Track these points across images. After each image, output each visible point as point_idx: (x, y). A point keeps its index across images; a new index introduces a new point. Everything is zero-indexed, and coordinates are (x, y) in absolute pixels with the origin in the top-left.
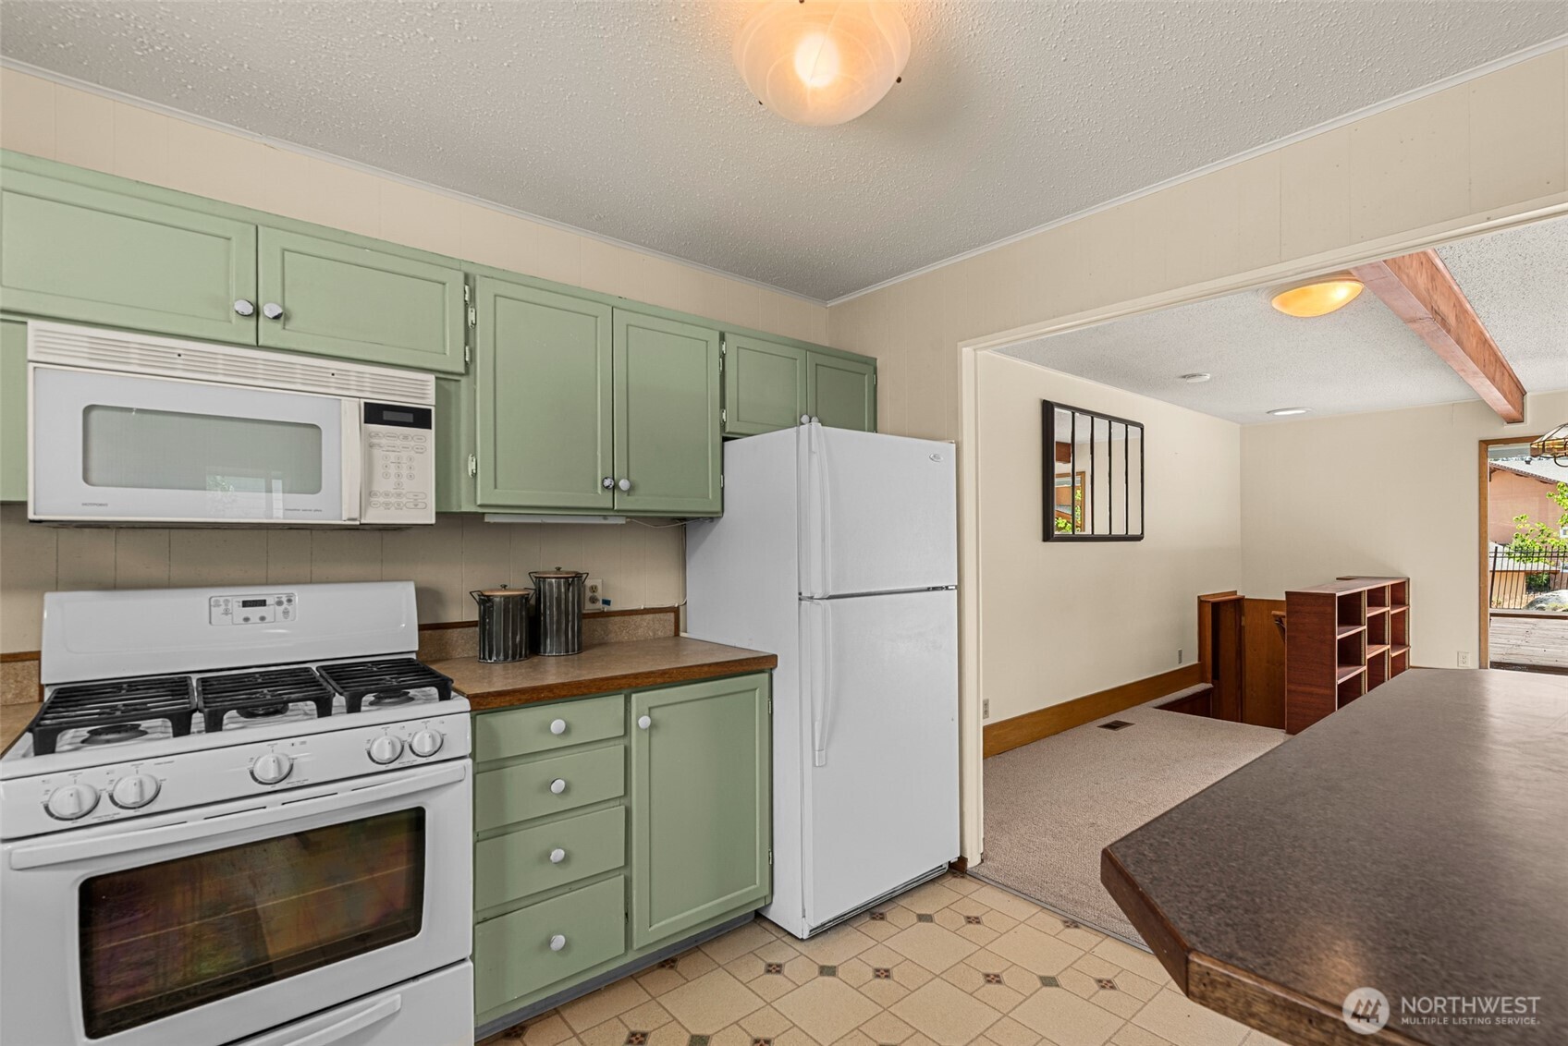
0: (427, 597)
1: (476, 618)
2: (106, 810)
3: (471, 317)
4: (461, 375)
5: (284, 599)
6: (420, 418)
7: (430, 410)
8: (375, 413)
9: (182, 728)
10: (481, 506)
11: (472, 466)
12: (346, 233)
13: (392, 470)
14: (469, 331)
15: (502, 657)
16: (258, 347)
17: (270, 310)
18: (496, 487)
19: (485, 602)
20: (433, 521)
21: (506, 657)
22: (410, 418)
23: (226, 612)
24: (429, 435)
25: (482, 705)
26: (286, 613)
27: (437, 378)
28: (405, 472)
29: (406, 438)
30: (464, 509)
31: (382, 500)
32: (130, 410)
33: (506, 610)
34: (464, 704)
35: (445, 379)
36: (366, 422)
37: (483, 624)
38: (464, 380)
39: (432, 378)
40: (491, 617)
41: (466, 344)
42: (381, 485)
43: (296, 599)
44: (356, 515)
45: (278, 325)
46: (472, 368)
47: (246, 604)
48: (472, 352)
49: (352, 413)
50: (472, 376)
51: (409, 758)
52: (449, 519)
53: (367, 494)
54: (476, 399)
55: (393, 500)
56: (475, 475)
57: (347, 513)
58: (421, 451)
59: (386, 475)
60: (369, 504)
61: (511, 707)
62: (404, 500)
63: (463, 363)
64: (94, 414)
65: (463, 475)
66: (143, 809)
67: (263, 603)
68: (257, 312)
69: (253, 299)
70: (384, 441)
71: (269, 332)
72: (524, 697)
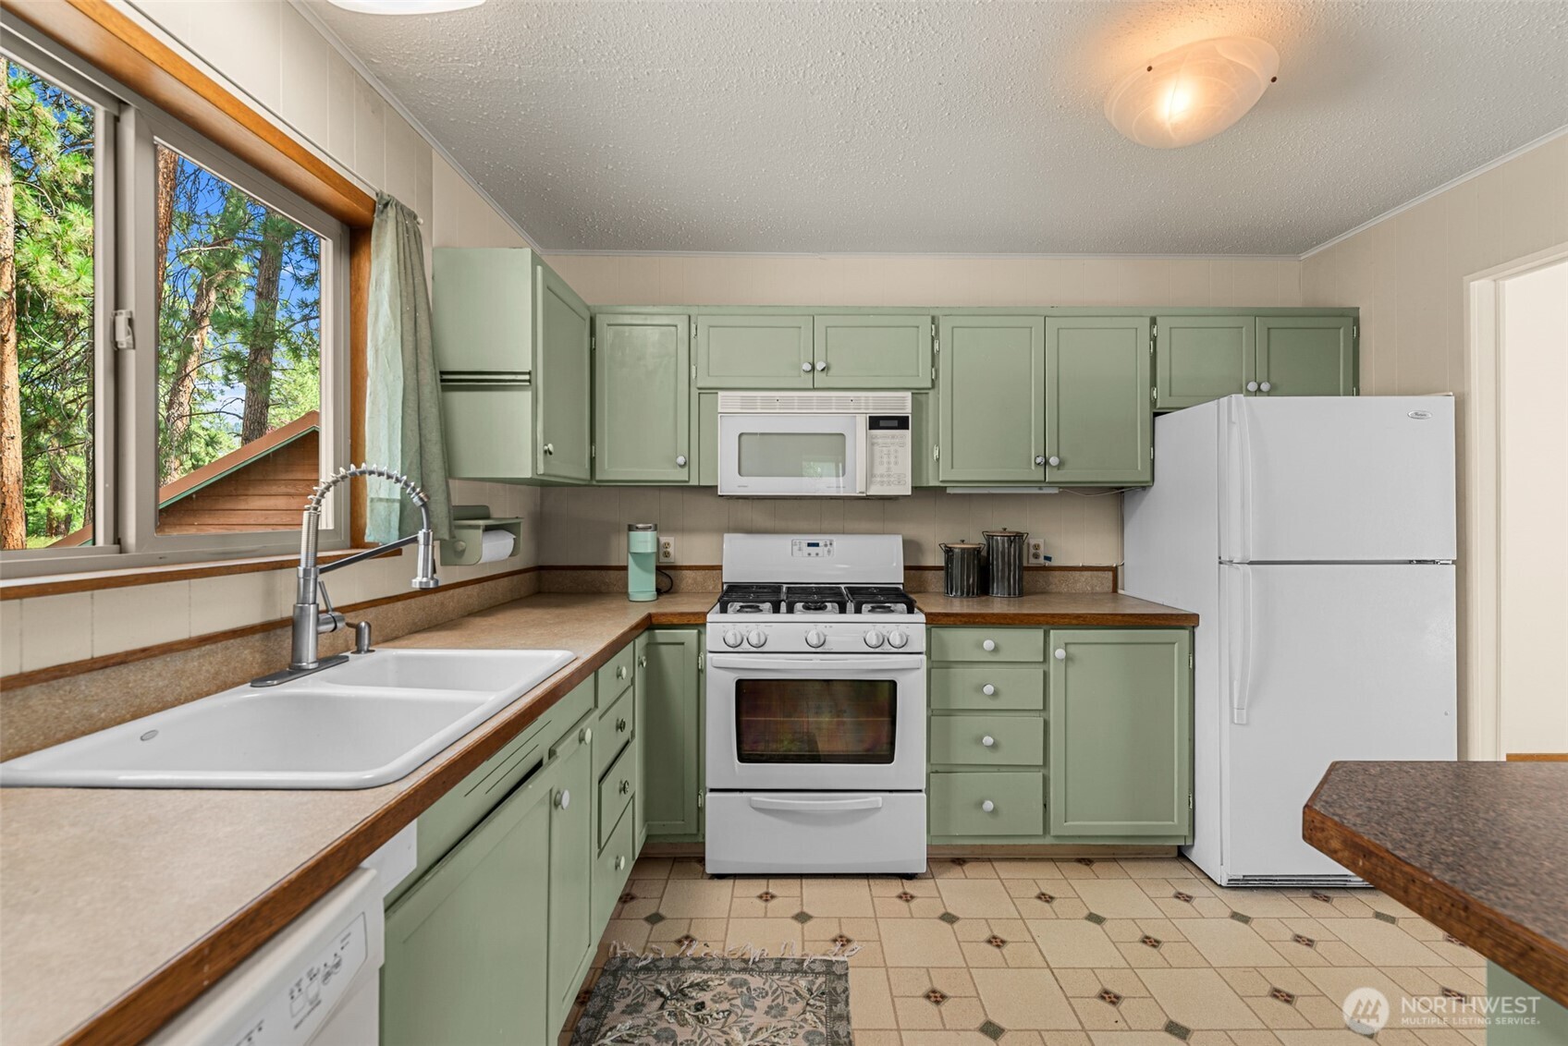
0: (910, 547)
1: (943, 564)
2: (745, 646)
3: (936, 347)
4: (929, 389)
5: (828, 543)
6: (902, 423)
7: (908, 417)
8: (875, 423)
9: (776, 610)
10: (942, 482)
11: (936, 454)
12: (860, 307)
13: (885, 460)
14: (934, 357)
15: (959, 593)
16: (814, 389)
17: (820, 366)
18: (952, 468)
19: (949, 551)
20: (910, 493)
21: (962, 594)
22: (895, 423)
23: (800, 550)
24: (907, 435)
25: (934, 621)
26: (829, 551)
27: (913, 394)
28: (892, 460)
29: (893, 437)
30: (931, 484)
31: (878, 479)
32: (756, 434)
33: (962, 559)
34: (922, 618)
35: (918, 393)
36: (870, 429)
37: (947, 569)
38: (931, 392)
39: (909, 394)
40: (952, 564)
41: (933, 366)
42: (879, 470)
43: (835, 544)
44: (864, 490)
45: (824, 374)
46: (936, 382)
47: (809, 545)
48: (937, 371)
49: (862, 422)
50: (936, 389)
51: (887, 647)
52: (921, 491)
53: (870, 476)
54: (939, 405)
55: (885, 479)
56: (938, 460)
57: (858, 489)
58: (902, 445)
59: (882, 463)
60: (871, 482)
61: (955, 626)
62: (892, 479)
63: (930, 380)
64: (743, 438)
65: (930, 459)
66: (759, 649)
67: (817, 545)
68: (813, 368)
69: (811, 361)
70: (880, 441)
71: (821, 380)
72: (963, 619)
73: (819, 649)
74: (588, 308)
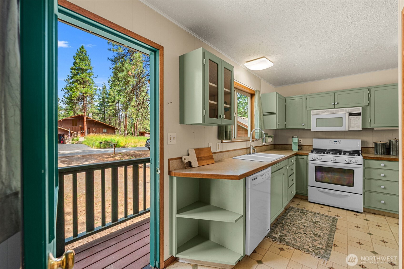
0: (362, 142)
2: (317, 160)
3: (370, 96)
4: (367, 106)
5: (339, 141)
6: (359, 114)
7: (361, 113)
8: (351, 115)
9: (324, 153)
10: (371, 127)
11: (370, 121)
12: (347, 89)
13: (354, 122)
14: (369, 99)
16: (335, 108)
17: (336, 103)
18: (375, 124)
19: (376, 144)
20: (361, 130)
22: (357, 114)
23: (332, 142)
24: (361, 117)
25: (364, 158)
26: (340, 143)
27: (362, 107)
28: (356, 122)
29: (356, 117)
30: (368, 128)
31: (352, 127)
32: (320, 118)
34: (362, 157)
35: (363, 107)
36: (350, 116)
38: (368, 107)
39: (361, 108)
41: (368, 100)
42: (352, 125)
43: (341, 141)
44: (348, 129)
45: (337, 105)
46: (370, 104)
47: (334, 141)
48: (370, 102)
49: (347, 115)
50: (370, 106)
51: (351, 162)
52: (364, 129)
53: (349, 126)
54: (370, 109)
55: (354, 127)
56: (370, 122)
57: (346, 129)
58: (359, 119)
59: (353, 123)
60: (350, 128)
61: (372, 160)
62: (356, 127)
63: (368, 104)
64: (317, 119)
65: (368, 122)
66: (320, 161)
67: (336, 141)
68: (334, 104)
69: (334, 102)
70: (352, 118)
71: (336, 106)
72: (375, 158)
73: (334, 162)
74: (284, 97)
